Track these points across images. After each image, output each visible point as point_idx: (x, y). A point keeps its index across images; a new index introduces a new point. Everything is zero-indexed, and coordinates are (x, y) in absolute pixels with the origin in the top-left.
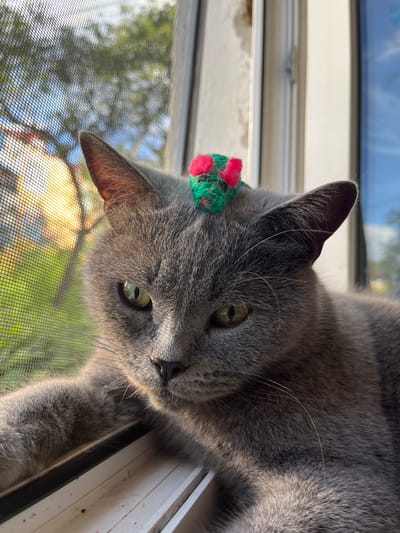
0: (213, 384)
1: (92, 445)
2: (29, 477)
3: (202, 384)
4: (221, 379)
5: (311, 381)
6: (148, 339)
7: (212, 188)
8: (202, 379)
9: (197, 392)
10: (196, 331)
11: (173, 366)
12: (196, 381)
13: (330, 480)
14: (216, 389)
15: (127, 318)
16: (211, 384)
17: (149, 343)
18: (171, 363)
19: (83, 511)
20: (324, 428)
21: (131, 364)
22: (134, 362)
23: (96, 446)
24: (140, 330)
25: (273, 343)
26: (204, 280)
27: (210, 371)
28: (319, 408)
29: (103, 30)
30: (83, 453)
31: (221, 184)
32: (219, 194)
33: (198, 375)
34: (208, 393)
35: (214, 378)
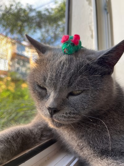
0: (69, 117)
1: (30, 150)
3: (65, 117)
4: (72, 116)
5: (112, 120)
6: (46, 100)
7: (68, 45)
8: (65, 115)
9: (64, 120)
10: (63, 98)
12: (63, 116)
14: (71, 119)
15: (40, 93)
16: (68, 117)
17: (46, 101)
18: (53, 108)
20: (119, 140)
21: (40, 109)
22: (41, 108)
23: (32, 150)
24: (43, 97)
25: (93, 102)
26: (66, 80)
28: (116, 131)
29: (50, 10)
31: (71, 44)
32: (71, 47)
33: (64, 113)
34: (68, 121)
35: (69, 115)
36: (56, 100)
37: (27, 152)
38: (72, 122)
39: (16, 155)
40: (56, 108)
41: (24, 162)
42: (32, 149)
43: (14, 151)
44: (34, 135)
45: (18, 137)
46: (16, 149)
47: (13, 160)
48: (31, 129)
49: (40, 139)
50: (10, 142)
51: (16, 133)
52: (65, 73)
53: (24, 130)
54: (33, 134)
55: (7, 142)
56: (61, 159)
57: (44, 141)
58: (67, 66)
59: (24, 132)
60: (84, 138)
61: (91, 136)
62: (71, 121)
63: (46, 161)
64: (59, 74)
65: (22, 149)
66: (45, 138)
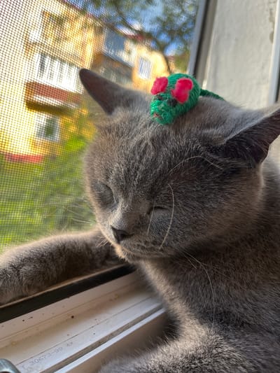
0: (152, 249)
2: (26, 296)
8: (143, 244)
10: (141, 213)
11: (120, 233)
12: (138, 245)
13: (231, 340)
16: (150, 249)
17: (110, 213)
19: (73, 317)
27: (148, 240)
30: (72, 284)
31: (169, 101)
33: (140, 242)
34: (149, 254)
35: (153, 246)
36: (126, 215)
37: (75, 281)
38: (158, 256)
39: (53, 284)
40: (124, 231)
41: (68, 297)
42: (86, 277)
43: (50, 278)
44: (93, 255)
45: (61, 255)
46: (55, 275)
47: (48, 292)
48: (89, 242)
49: (103, 263)
50: (45, 262)
51: (58, 247)
52: (146, 172)
53: (74, 244)
54: (91, 253)
55: (41, 262)
56: (132, 305)
57: (109, 267)
58: (150, 158)
59: (74, 247)
60: (179, 284)
61: (192, 285)
62: (156, 254)
63: (111, 300)
64: (133, 170)
65: (67, 275)
66: (112, 263)
